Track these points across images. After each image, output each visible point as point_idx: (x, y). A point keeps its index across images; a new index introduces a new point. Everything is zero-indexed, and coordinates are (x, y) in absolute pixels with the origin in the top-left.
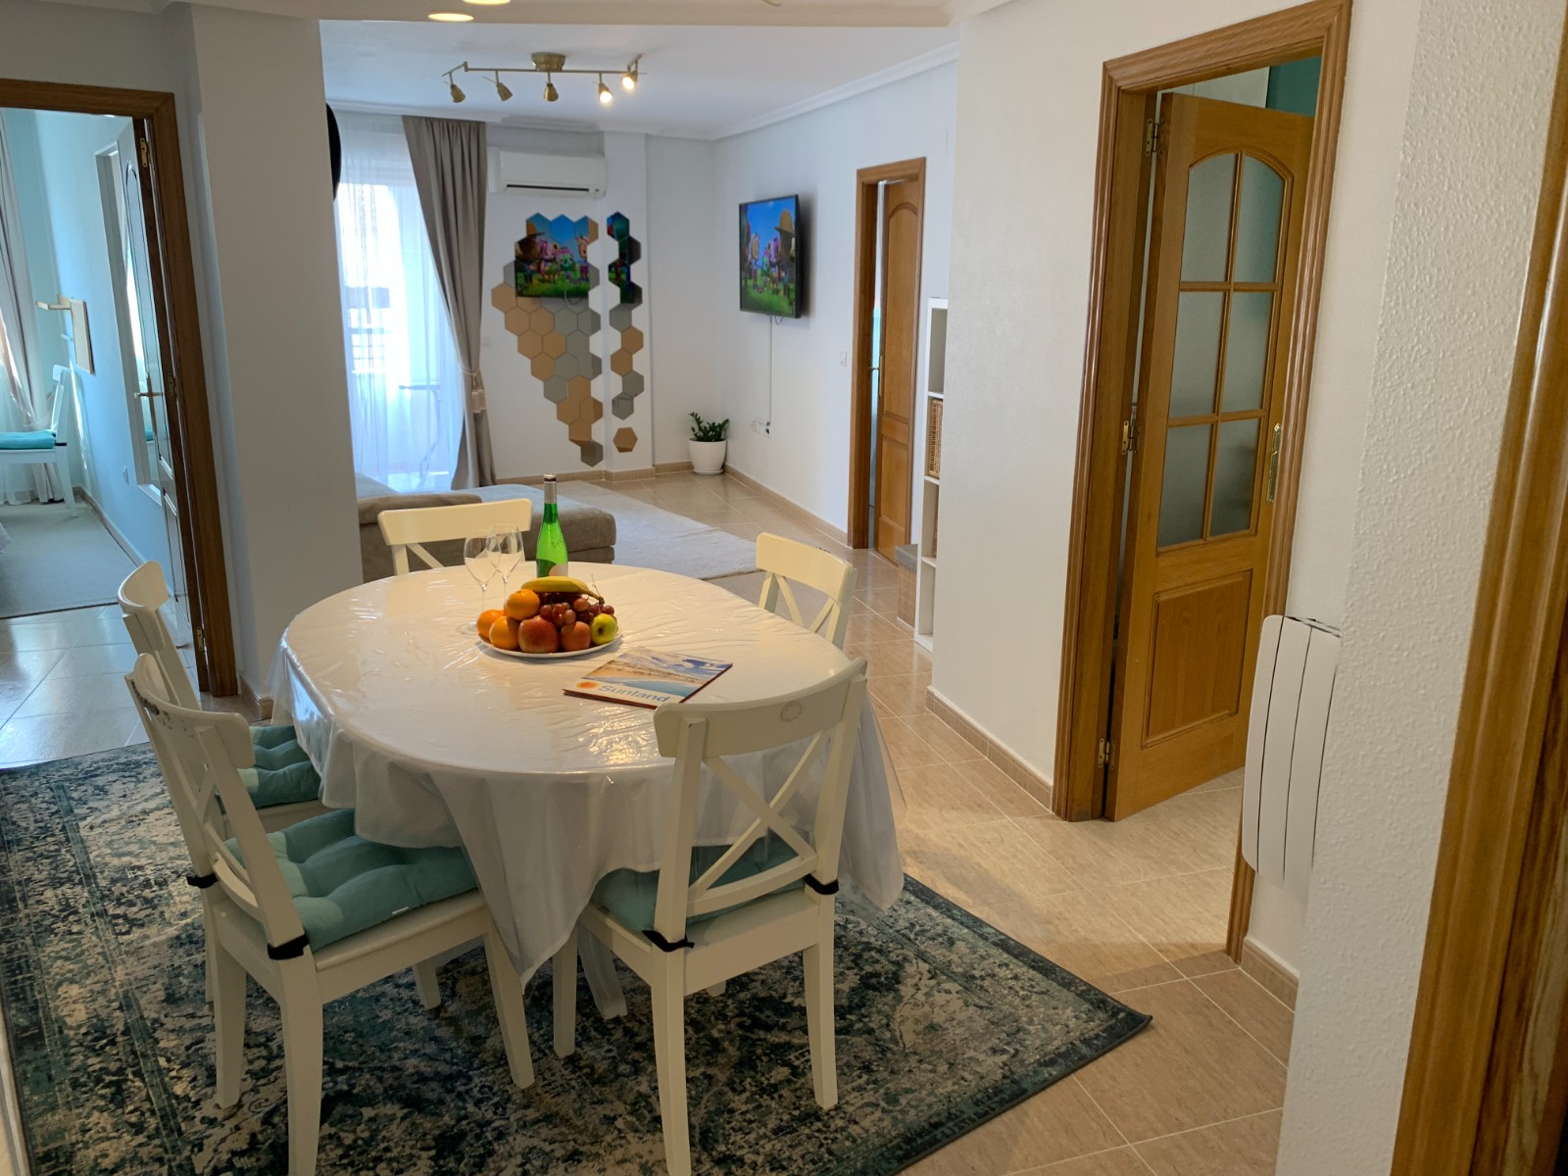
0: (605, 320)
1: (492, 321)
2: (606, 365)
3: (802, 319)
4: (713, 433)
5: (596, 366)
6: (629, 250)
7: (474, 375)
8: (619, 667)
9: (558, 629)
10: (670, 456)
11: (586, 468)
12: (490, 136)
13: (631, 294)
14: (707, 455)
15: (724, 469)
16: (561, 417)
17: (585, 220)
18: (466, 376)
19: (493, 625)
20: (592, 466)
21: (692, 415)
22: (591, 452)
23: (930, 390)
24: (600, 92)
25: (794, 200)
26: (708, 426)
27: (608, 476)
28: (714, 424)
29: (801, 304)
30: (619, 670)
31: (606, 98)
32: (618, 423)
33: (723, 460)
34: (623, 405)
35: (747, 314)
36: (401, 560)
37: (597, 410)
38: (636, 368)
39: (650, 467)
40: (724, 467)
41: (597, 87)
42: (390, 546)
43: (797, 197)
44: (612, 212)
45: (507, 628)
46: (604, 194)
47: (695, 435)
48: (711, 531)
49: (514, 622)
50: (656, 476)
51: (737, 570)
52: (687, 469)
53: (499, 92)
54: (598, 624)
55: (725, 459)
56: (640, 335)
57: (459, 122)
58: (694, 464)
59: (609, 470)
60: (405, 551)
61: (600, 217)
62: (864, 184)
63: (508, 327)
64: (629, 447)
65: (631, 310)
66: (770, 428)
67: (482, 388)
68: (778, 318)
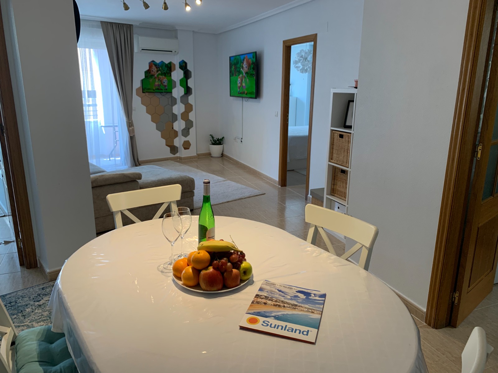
0: (179, 100)
1: (136, 101)
2: (179, 117)
3: (257, 100)
4: (218, 142)
5: (174, 118)
6: (187, 74)
7: (130, 121)
8: (264, 301)
9: (222, 274)
10: (203, 151)
11: (172, 156)
12: (135, 30)
13: (188, 91)
14: (216, 150)
15: (222, 155)
16: (163, 137)
17: (170, 63)
18: (127, 122)
19: (183, 272)
20: (174, 154)
21: (210, 135)
22: (174, 150)
23: (331, 127)
24: (186, 6)
25: (255, 53)
26: (216, 140)
27: (180, 158)
28: (218, 138)
29: (257, 94)
30: (265, 303)
31: (188, 9)
32: (184, 139)
33: (221, 152)
34: (186, 132)
35: (232, 98)
36: (118, 220)
37: (176, 134)
38: (190, 118)
39: (196, 155)
40: (222, 154)
41: (184, 4)
42: (113, 212)
43: (256, 52)
44: (181, 60)
45: (192, 275)
46: (178, 53)
47: (212, 143)
48: (225, 180)
49: (197, 271)
50: (198, 158)
51: (240, 198)
52: (209, 155)
53: (144, 5)
54: (244, 268)
55: (223, 151)
56: (192, 106)
57: (123, 24)
58: (212, 153)
59: (180, 156)
60: (120, 214)
61: (176, 61)
62: (286, 46)
63: (143, 103)
64: (188, 147)
65: (188, 97)
66: (242, 140)
67: (133, 126)
68: (246, 99)
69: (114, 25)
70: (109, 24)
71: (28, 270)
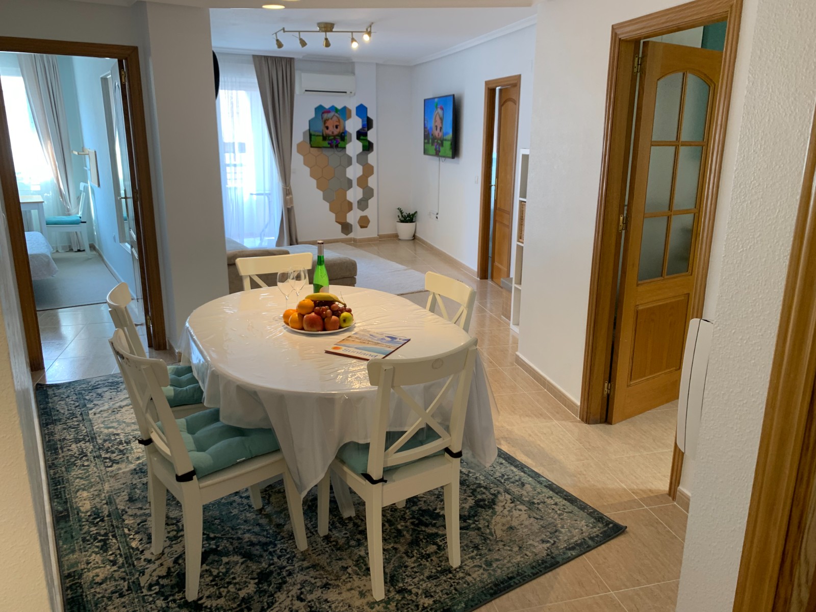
0: (354, 160)
1: (297, 161)
2: (355, 183)
3: (456, 159)
4: (409, 218)
5: (349, 184)
6: (367, 123)
7: (288, 188)
8: (353, 339)
9: (323, 319)
10: (387, 231)
11: (344, 236)
12: (297, 65)
13: (368, 146)
14: (405, 230)
15: (414, 237)
16: (331, 210)
17: (345, 108)
18: (283, 189)
19: (291, 317)
20: (347, 235)
21: (398, 209)
22: (346, 228)
23: (520, 197)
24: (352, 42)
25: (452, 97)
26: (406, 215)
27: (355, 240)
28: (409, 214)
29: (455, 151)
30: (353, 341)
31: (355, 45)
32: (361, 213)
33: (413, 233)
34: (363, 204)
35: (427, 157)
36: (247, 283)
37: (350, 206)
38: (370, 185)
39: (377, 236)
41: (350, 40)
42: (242, 276)
43: (454, 95)
44: (358, 104)
45: (297, 318)
46: (355, 94)
47: (400, 219)
49: (301, 316)
50: (380, 241)
52: (395, 237)
53: (300, 43)
54: (343, 317)
55: (415, 232)
56: (372, 167)
57: (281, 58)
58: (399, 234)
59: (355, 237)
60: (249, 279)
61: (352, 107)
62: (488, 89)
63: (306, 163)
64: (366, 225)
65: (368, 154)
66: (438, 216)
67: (292, 195)
68: (443, 159)
69: (269, 59)
70: (263, 58)
71: (157, 351)
